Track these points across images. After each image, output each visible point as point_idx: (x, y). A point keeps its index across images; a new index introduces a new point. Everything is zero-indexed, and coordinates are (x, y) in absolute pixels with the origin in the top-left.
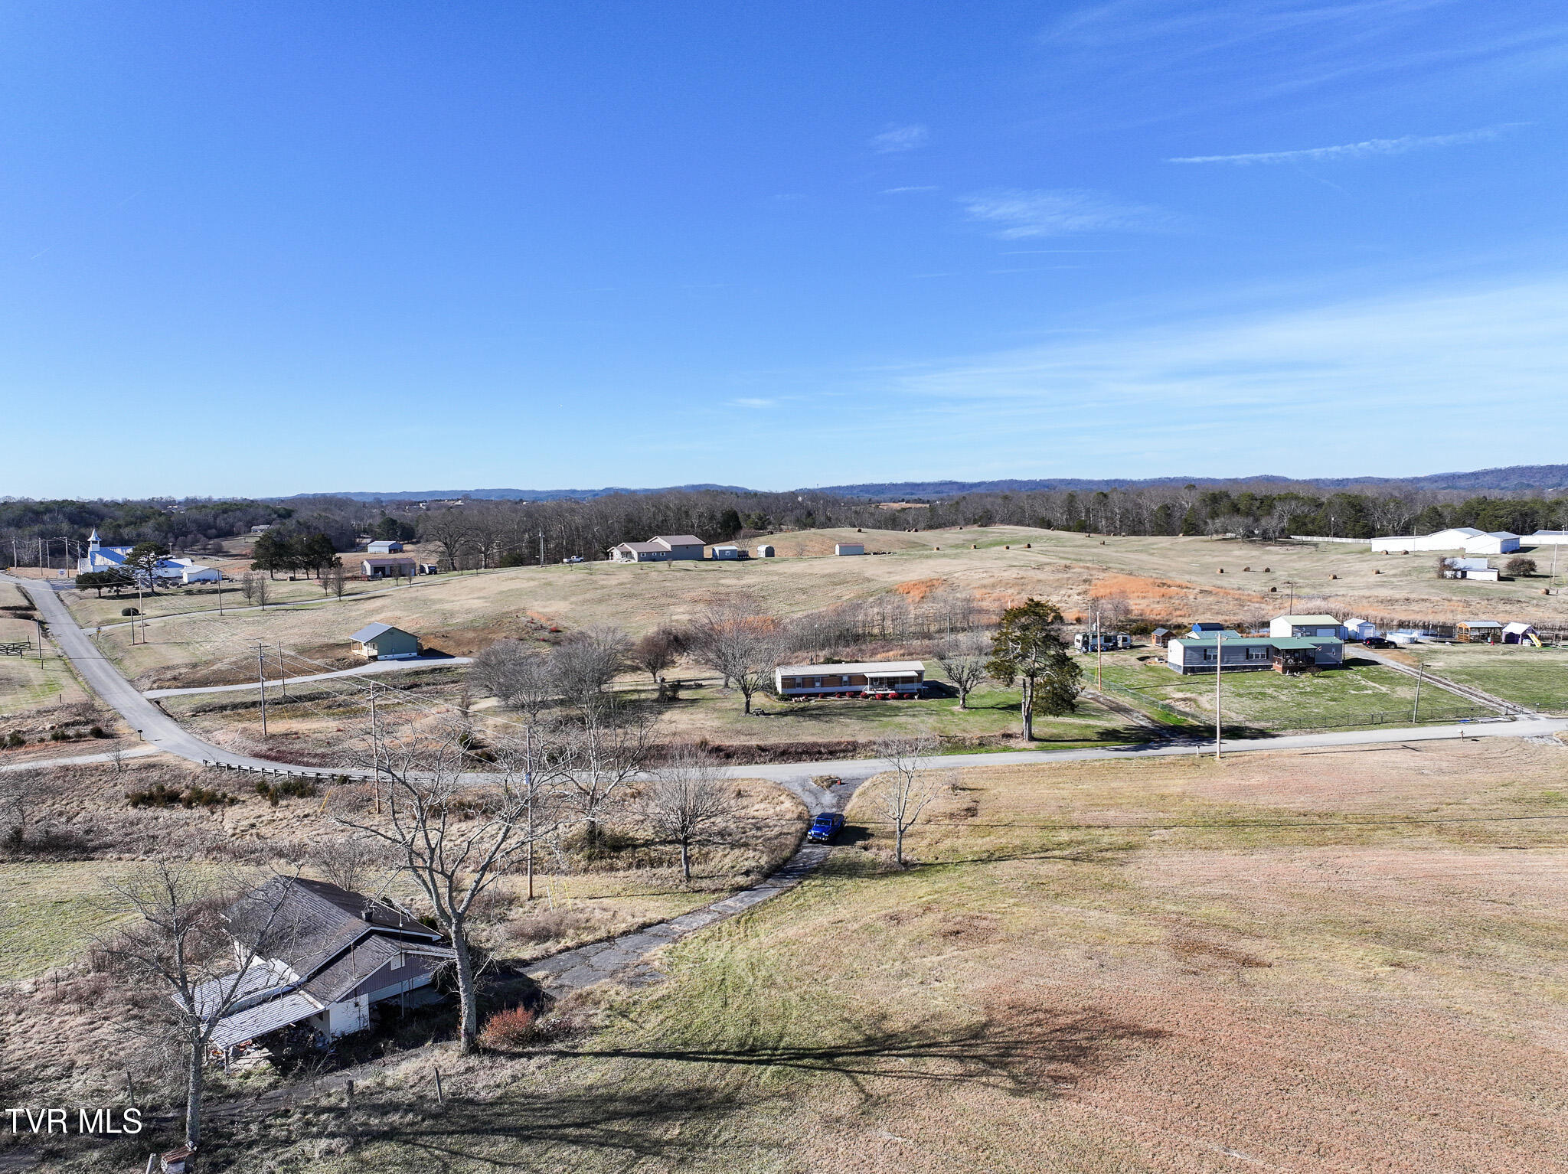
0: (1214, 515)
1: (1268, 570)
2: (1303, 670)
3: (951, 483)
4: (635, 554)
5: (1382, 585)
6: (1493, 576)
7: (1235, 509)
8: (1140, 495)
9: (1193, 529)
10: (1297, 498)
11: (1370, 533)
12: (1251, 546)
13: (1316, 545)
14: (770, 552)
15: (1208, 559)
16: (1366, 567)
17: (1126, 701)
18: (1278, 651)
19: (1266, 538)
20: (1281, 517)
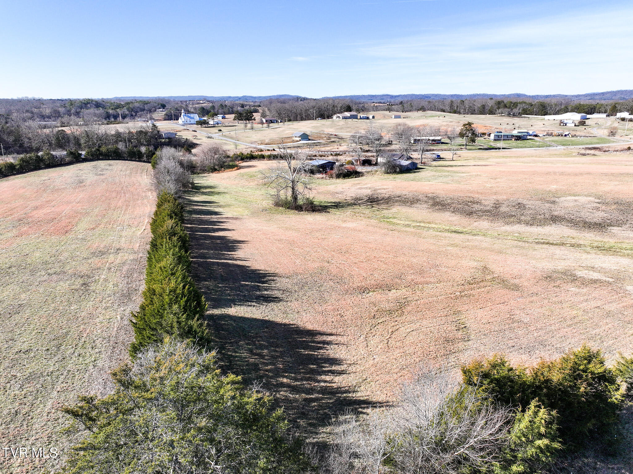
0: (499, 108)
1: (513, 124)
2: (518, 140)
3: (388, 95)
4: (341, 117)
5: (544, 127)
6: (574, 125)
7: (505, 106)
8: (475, 101)
9: (491, 112)
10: (525, 103)
11: (546, 114)
12: (509, 118)
13: (529, 118)
14: (373, 117)
15: (496, 121)
16: (541, 123)
17: (482, 145)
18: (514, 136)
19: (514, 115)
20: (519, 109)
